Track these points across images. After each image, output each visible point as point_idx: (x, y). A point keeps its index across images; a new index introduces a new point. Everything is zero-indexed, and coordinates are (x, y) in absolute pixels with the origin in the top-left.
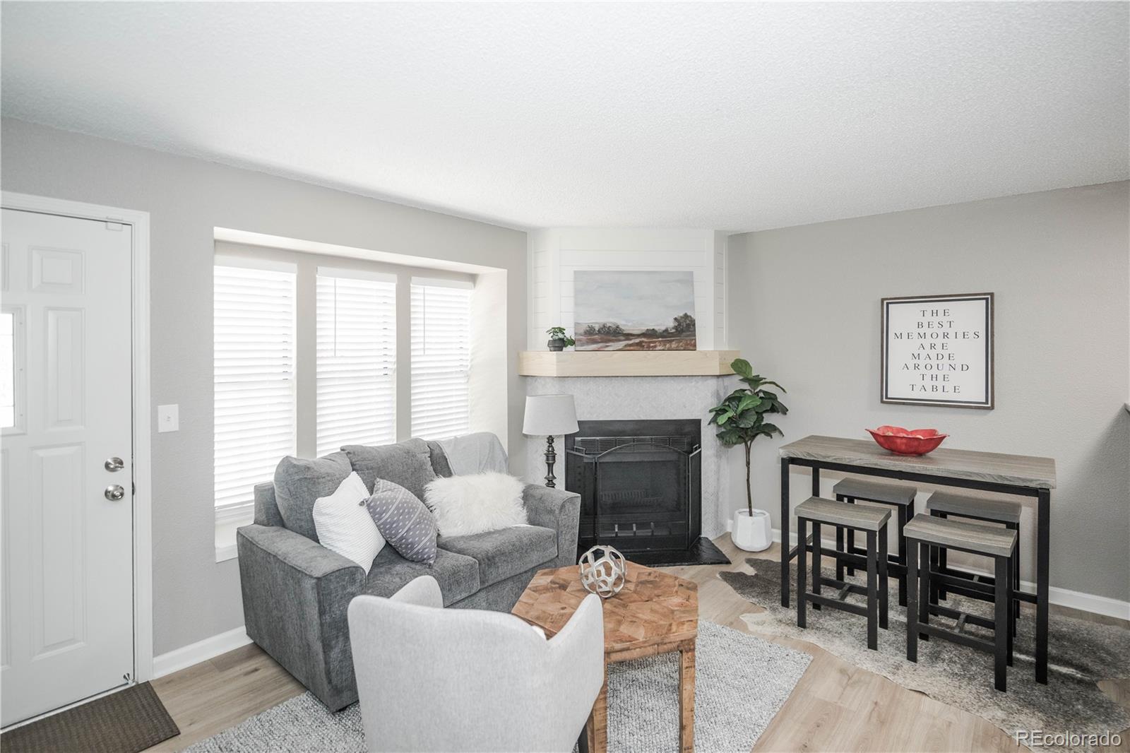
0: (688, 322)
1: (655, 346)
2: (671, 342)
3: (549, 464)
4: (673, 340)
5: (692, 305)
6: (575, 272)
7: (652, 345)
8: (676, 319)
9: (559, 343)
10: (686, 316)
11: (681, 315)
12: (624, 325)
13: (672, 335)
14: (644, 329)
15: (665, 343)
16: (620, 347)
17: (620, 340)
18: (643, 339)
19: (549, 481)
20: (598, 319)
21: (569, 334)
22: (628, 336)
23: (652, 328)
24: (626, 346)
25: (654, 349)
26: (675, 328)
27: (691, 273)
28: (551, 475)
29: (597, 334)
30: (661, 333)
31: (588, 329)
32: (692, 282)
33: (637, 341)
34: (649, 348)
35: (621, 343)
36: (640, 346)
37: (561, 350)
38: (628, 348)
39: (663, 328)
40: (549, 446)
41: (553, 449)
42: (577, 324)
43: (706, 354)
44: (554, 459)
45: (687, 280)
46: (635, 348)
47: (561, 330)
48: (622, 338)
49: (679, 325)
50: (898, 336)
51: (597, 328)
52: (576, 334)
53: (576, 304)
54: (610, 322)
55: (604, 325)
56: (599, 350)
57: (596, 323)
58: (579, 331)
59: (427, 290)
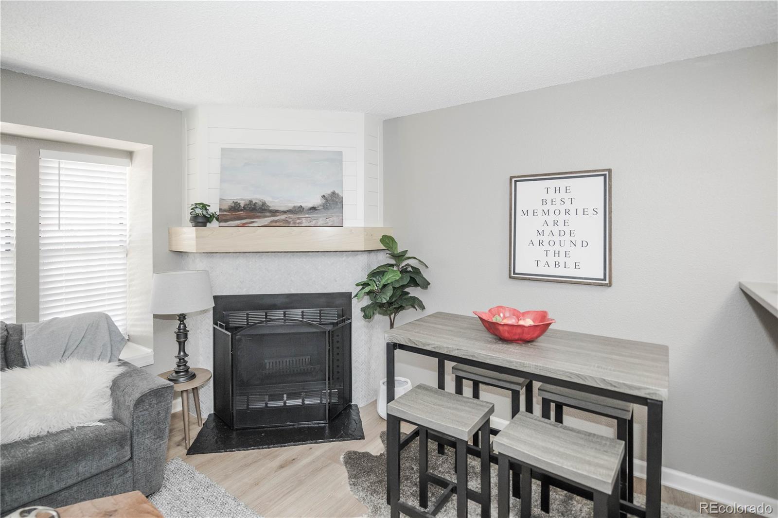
0: (336, 199)
1: (301, 223)
2: (317, 218)
3: (180, 343)
4: (320, 217)
5: (341, 183)
6: (223, 149)
7: (298, 221)
8: (323, 196)
9: (201, 219)
10: (334, 194)
11: (329, 192)
12: (271, 202)
13: (319, 212)
14: (290, 205)
15: (311, 219)
16: (266, 223)
17: (265, 217)
18: (289, 216)
19: (180, 359)
20: (242, 195)
21: (214, 209)
22: (275, 212)
23: (299, 205)
24: (271, 222)
26: (322, 204)
27: (340, 153)
28: (182, 353)
29: (242, 210)
30: (307, 210)
31: (233, 205)
32: (341, 161)
33: (283, 217)
34: (295, 225)
35: (266, 219)
36: (286, 224)
37: (205, 226)
38: (274, 224)
39: (310, 205)
40: (180, 324)
41: (185, 326)
42: (221, 200)
43: (351, 231)
44: (186, 336)
45: (336, 159)
46: (281, 224)
47: (204, 207)
48: (268, 214)
49: (327, 202)
50: (525, 213)
51: (242, 205)
52: (220, 210)
53: (222, 181)
54: (257, 199)
55: (251, 201)
56: (243, 225)
57: (243, 200)
58: (226, 207)
59: (65, 164)
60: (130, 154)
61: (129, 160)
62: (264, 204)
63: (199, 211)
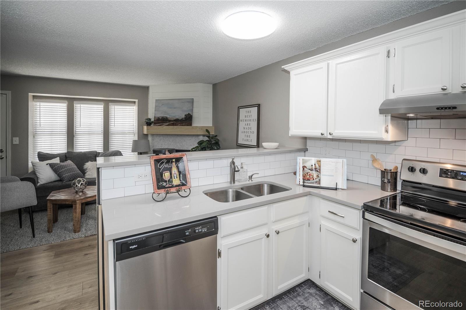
0: (189, 116)
1: (178, 124)
2: (183, 123)
4: (184, 122)
5: (192, 110)
6: (156, 100)
7: (177, 124)
8: (185, 115)
9: (149, 123)
10: (189, 114)
11: (187, 113)
12: (169, 117)
13: (184, 121)
14: (174, 118)
15: (181, 123)
18: (174, 122)
20: (160, 115)
21: (152, 120)
22: (170, 121)
23: (177, 118)
24: (169, 124)
25: (177, 125)
26: (185, 118)
27: (193, 99)
29: (160, 120)
30: (180, 120)
31: (158, 118)
32: (193, 102)
33: (172, 123)
34: (176, 125)
36: (173, 125)
37: (150, 125)
39: (181, 118)
42: (155, 116)
45: (191, 102)
46: (171, 125)
47: (150, 119)
48: (168, 122)
49: (186, 117)
50: (241, 121)
51: (160, 118)
52: (154, 120)
53: (155, 111)
54: (165, 116)
55: (163, 117)
56: (160, 125)
57: (161, 117)
58: (155, 119)
59: (116, 107)
60: (135, 102)
61: (134, 104)
62: (167, 118)
63: (147, 121)
